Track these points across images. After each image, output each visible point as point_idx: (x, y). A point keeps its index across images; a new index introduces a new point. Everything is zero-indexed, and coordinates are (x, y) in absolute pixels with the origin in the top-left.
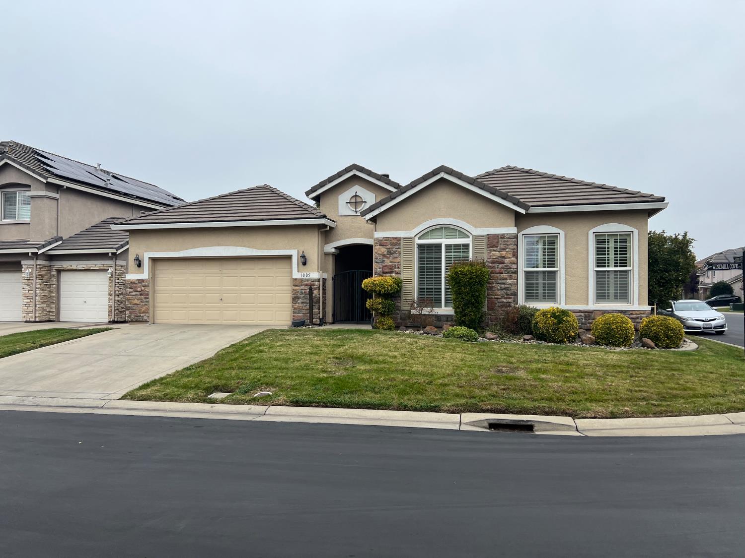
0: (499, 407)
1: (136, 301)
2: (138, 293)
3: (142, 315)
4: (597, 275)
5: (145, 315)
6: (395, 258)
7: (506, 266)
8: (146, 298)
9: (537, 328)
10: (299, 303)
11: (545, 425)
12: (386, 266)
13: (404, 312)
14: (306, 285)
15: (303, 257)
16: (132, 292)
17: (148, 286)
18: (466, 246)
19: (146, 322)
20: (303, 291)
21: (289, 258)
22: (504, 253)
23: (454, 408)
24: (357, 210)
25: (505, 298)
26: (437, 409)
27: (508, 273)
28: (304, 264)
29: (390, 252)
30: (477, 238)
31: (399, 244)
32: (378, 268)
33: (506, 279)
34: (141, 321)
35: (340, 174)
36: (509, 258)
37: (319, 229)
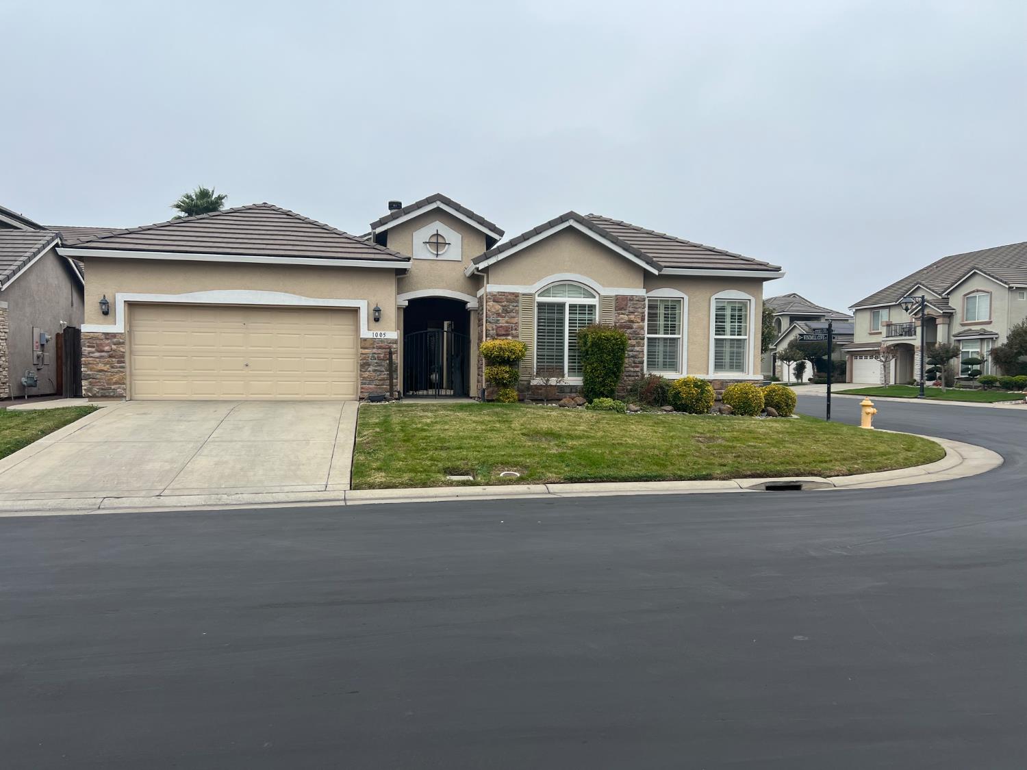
1: (101, 366)
2: (103, 354)
3: (113, 387)
4: (716, 344)
5: (119, 388)
6: (512, 317)
7: (634, 331)
8: (119, 362)
10: (369, 371)
12: (501, 327)
13: (522, 383)
14: (380, 348)
15: (377, 310)
16: (93, 353)
17: (123, 343)
18: (592, 307)
19: (121, 397)
20: (376, 356)
21: (355, 311)
22: (632, 317)
24: (439, 253)
25: (633, 367)
27: (636, 339)
28: (377, 320)
29: (506, 310)
30: (604, 299)
31: (517, 302)
32: (491, 329)
33: (634, 346)
34: (112, 397)
36: (638, 322)
37: (396, 275)
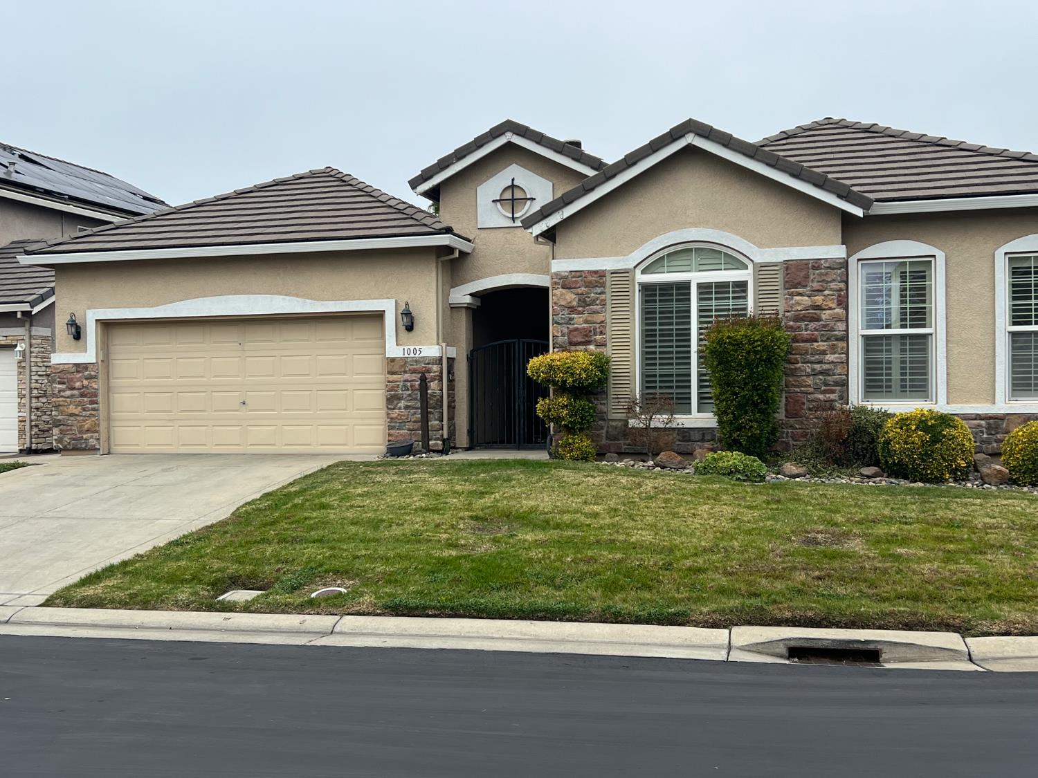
0: (810, 614)
1: (72, 409)
2: (75, 392)
3: (85, 436)
4: (1014, 342)
5: (92, 437)
6: (594, 313)
7: (825, 326)
8: (92, 403)
9: (890, 453)
10: (400, 408)
11: (904, 649)
12: (577, 329)
13: (614, 424)
14: (413, 372)
15: (407, 313)
16: (64, 391)
17: (95, 377)
18: (742, 286)
19: (94, 450)
20: (409, 384)
21: (379, 316)
22: (819, 299)
23: (717, 616)
24: (516, 215)
25: (824, 392)
26: (681, 619)
27: (828, 339)
28: (410, 328)
29: (584, 301)
30: (761, 269)
31: (603, 285)
32: (560, 334)
33: (824, 353)
34: (84, 449)
35: (479, 143)
36: (830, 309)
37: (438, 256)
